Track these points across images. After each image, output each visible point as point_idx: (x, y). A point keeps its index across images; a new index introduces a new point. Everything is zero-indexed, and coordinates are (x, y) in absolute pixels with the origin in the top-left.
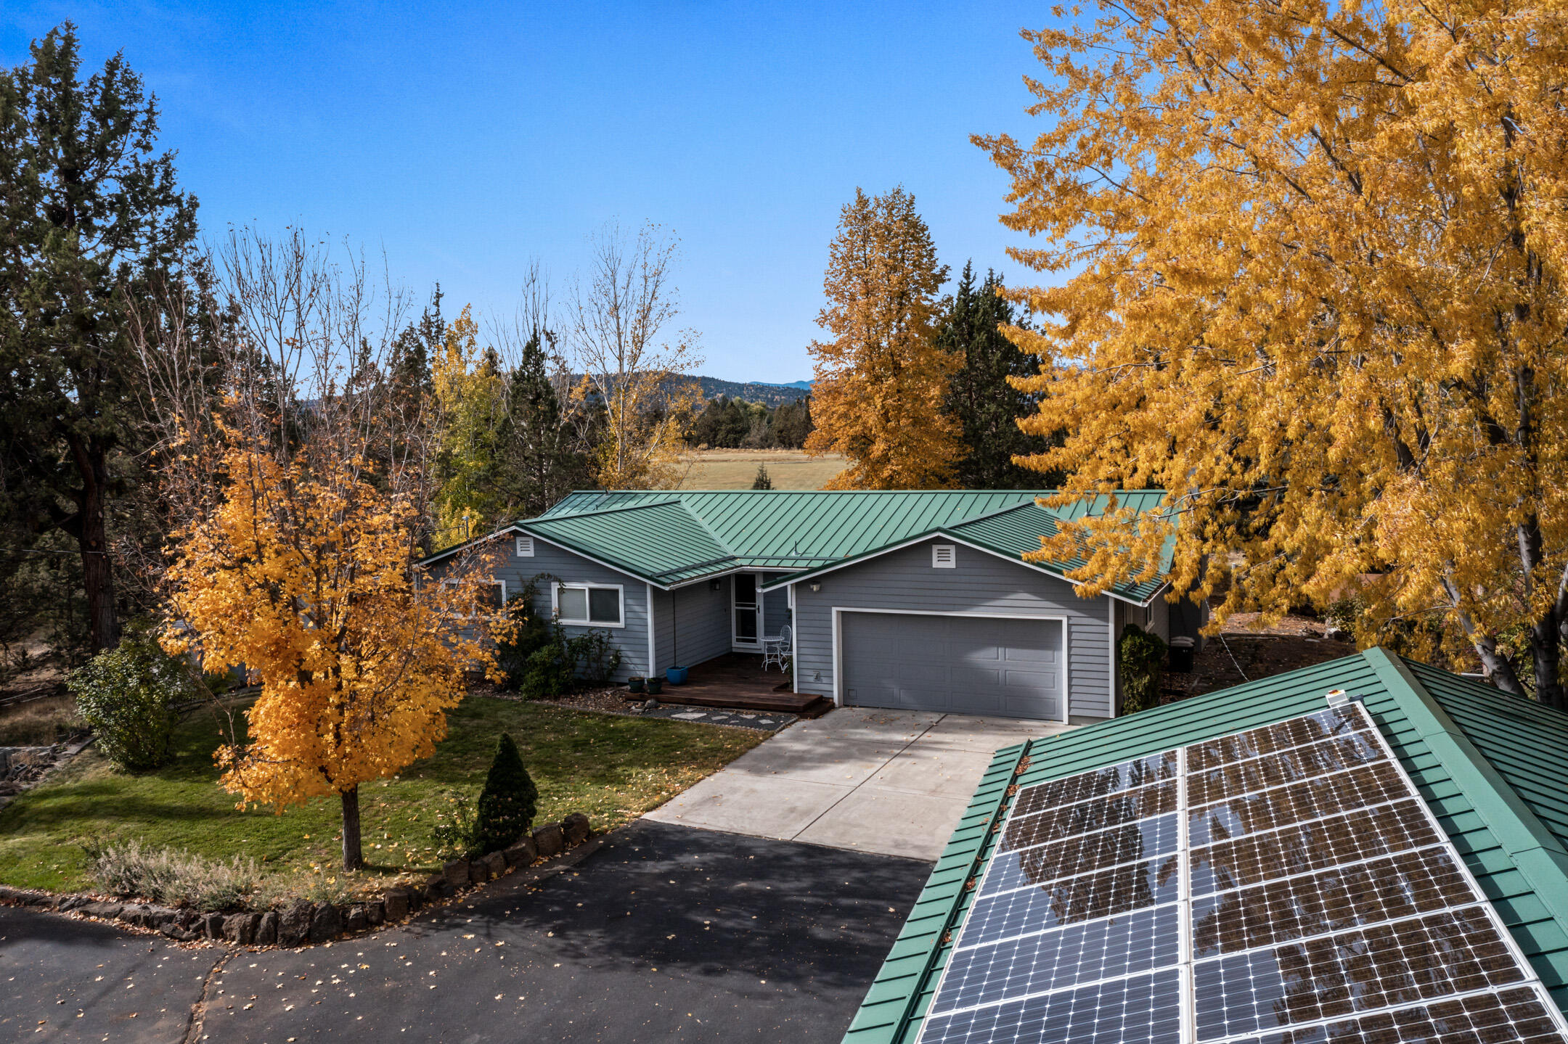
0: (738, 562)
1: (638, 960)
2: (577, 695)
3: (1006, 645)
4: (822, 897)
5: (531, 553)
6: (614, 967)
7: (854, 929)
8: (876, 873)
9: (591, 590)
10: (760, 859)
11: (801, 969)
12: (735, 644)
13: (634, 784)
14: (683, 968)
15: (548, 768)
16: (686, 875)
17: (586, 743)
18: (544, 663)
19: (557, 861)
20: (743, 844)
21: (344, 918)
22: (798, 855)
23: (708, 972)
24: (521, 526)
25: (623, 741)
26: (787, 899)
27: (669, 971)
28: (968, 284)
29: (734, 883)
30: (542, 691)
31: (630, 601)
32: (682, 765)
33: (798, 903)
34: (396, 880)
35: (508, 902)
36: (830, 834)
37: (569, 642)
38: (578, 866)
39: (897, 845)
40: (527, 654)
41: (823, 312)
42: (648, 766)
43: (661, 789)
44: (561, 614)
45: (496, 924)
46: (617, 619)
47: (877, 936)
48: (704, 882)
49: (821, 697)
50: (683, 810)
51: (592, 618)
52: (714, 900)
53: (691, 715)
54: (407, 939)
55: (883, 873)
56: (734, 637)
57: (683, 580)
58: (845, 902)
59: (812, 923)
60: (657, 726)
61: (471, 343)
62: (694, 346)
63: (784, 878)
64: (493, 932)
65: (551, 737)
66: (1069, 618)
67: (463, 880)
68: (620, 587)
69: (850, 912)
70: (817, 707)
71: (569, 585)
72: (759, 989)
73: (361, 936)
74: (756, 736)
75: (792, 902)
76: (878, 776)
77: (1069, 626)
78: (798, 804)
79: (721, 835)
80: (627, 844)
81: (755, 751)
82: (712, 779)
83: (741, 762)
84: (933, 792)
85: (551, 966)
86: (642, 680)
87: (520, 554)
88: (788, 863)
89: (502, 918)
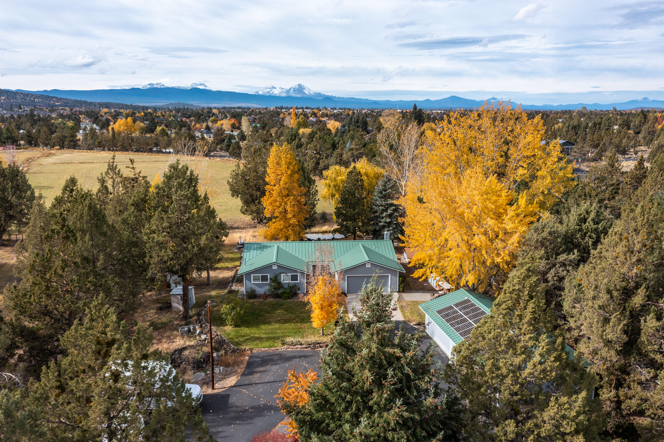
5: (276, 268)
9: (291, 275)
31: (300, 277)
44: (283, 280)
46: (297, 281)
51: (291, 281)
68: (299, 274)
71: (287, 274)
77: (391, 276)
87: (273, 268)
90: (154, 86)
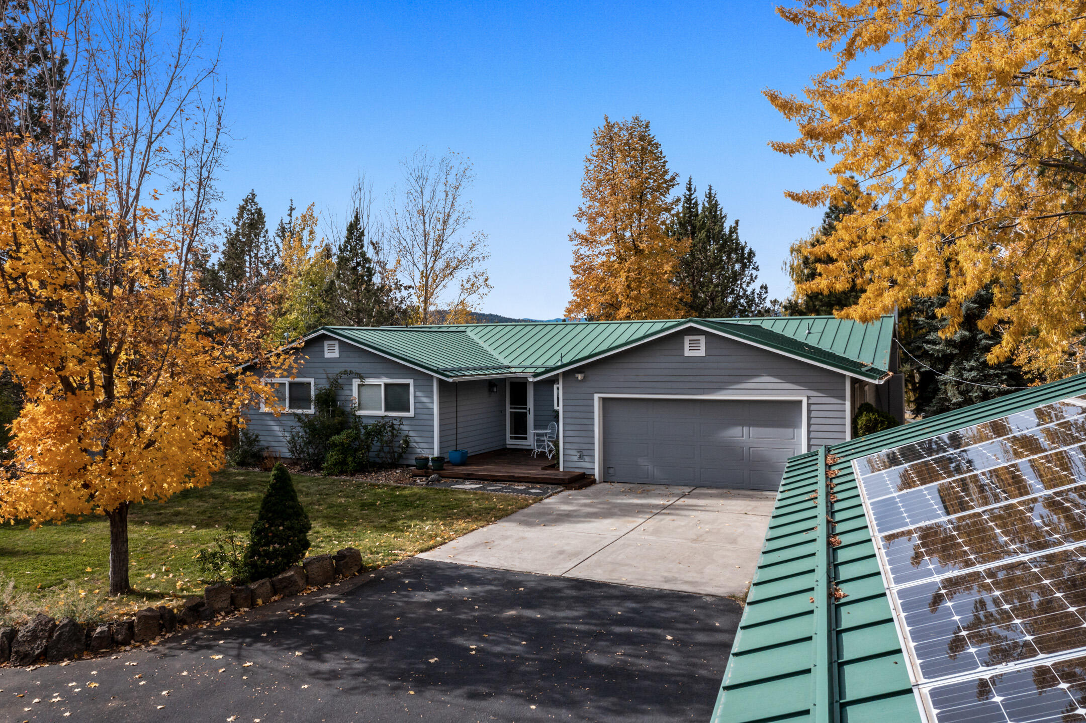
0: (513, 370)
1: (396, 683)
2: (370, 473)
3: (750, 424)
4: (595, 625)
5: (336, 355)
6: (368, 689)
7: (630, 655)
8: (650, 604)
9: (386, 385)
10: (531, 591)
11: (576, 694)
12: (509, 442)
13: (413, 532)
14: (444, 692)
15: (334, 521)
16: (453, 604)
17: (373, 504)
18: (342, 444)
19: (326, 591)
20: (513, 578)
21: (88, 636)
22: (567, 588)
23: (472, 696)
24: (328, 330)
25: (407, 503)
26: (558, 626)
27: (428, 694)
28: (691, 195)
29: (501, 611)
30: (341, 468)
31: (418, 394)
32: (457, 519)
33: (571, 630)
34: (159, 603)
35: (266, 626)
36: (599, 571)
37: (365, 427)
38: (345, 595)
39: (667, 581)
40: (328, 437)
41: (580, 209)
42: (427, 520)
43: (436, 536)
44: (360, 407)
45: (249, 645)
46: (408, 410)
47: (658, 663)
48: (474, 610)
49: (584, 474)
50: (456, 552)
51: (387, 410)
52: (482, 627)
53: (468, 486)
54: (150, 659)
55: (657, 604)
56: (508, 435)
57: (465, 375)
58: (618, 629)
59: (586, 649)
60: (437, 493)
61: (311, 233)
62: (482, 244)
63: (555, 607)
64: (244, 653)
65: (343, 500)
66: (808, 398)
67: (225, 604)
68: (411, 382)
69: (627, 639)
70: (581, 481)
71: (369, 381)
72: (529, 715)
73: (103, 655)
74: (526, 500)
75: (563, 629)
76: (642, 528)
77: (809, 405)
78: (566, 548)
79: (492, 571)
80: (399, 576)
81: (526, 511)
82: (485, 529)
83: (513, 517)
84: (695, 540)
85: (297, 687)
86: (427, 459)
87: (327, 355)
88: (559, 595)
89: (257, 639)
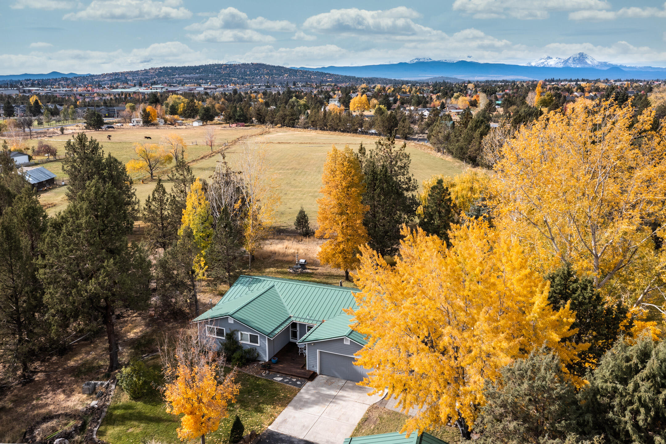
0: (292, 319)
5: (232, 322)
9: (250, 335)
13: (265, 412)
25: (261, 391)
31: (261, 340)
32: (277, 405)
36: (312, 437)
37: (244, 347)
40: (232, 352)
42: (268, 404)
43: (272, 416)
44: (241, 340)
46: (257, 343)
49: (314, 371)
50: (278, 425)
51: (250, 342)
53: (279, 378)
56: (291, 338)
57: (276, 334)
60: (269, 384)
68: (258, 336)
70: (313, 376)
71: (244, 333)
74: (296, 390)
78: (305, 423)
79: (287, 436)
80: (265, 439)
81: (295, 398)
82: (284, 411)
83: (292, 403)
84: (339, 419)
86: (265, 364)
87: (229, 322)
90: (421, 60)
